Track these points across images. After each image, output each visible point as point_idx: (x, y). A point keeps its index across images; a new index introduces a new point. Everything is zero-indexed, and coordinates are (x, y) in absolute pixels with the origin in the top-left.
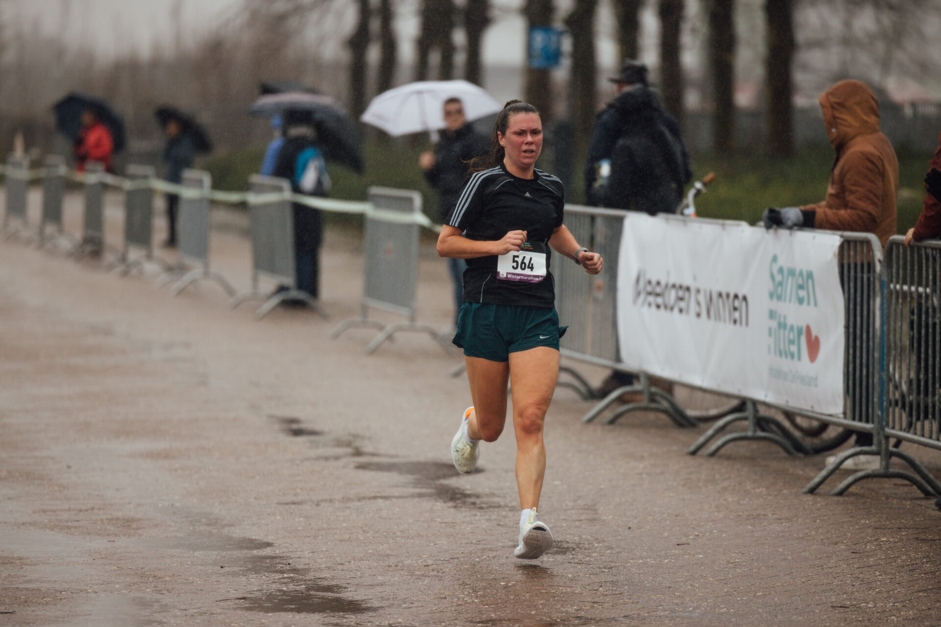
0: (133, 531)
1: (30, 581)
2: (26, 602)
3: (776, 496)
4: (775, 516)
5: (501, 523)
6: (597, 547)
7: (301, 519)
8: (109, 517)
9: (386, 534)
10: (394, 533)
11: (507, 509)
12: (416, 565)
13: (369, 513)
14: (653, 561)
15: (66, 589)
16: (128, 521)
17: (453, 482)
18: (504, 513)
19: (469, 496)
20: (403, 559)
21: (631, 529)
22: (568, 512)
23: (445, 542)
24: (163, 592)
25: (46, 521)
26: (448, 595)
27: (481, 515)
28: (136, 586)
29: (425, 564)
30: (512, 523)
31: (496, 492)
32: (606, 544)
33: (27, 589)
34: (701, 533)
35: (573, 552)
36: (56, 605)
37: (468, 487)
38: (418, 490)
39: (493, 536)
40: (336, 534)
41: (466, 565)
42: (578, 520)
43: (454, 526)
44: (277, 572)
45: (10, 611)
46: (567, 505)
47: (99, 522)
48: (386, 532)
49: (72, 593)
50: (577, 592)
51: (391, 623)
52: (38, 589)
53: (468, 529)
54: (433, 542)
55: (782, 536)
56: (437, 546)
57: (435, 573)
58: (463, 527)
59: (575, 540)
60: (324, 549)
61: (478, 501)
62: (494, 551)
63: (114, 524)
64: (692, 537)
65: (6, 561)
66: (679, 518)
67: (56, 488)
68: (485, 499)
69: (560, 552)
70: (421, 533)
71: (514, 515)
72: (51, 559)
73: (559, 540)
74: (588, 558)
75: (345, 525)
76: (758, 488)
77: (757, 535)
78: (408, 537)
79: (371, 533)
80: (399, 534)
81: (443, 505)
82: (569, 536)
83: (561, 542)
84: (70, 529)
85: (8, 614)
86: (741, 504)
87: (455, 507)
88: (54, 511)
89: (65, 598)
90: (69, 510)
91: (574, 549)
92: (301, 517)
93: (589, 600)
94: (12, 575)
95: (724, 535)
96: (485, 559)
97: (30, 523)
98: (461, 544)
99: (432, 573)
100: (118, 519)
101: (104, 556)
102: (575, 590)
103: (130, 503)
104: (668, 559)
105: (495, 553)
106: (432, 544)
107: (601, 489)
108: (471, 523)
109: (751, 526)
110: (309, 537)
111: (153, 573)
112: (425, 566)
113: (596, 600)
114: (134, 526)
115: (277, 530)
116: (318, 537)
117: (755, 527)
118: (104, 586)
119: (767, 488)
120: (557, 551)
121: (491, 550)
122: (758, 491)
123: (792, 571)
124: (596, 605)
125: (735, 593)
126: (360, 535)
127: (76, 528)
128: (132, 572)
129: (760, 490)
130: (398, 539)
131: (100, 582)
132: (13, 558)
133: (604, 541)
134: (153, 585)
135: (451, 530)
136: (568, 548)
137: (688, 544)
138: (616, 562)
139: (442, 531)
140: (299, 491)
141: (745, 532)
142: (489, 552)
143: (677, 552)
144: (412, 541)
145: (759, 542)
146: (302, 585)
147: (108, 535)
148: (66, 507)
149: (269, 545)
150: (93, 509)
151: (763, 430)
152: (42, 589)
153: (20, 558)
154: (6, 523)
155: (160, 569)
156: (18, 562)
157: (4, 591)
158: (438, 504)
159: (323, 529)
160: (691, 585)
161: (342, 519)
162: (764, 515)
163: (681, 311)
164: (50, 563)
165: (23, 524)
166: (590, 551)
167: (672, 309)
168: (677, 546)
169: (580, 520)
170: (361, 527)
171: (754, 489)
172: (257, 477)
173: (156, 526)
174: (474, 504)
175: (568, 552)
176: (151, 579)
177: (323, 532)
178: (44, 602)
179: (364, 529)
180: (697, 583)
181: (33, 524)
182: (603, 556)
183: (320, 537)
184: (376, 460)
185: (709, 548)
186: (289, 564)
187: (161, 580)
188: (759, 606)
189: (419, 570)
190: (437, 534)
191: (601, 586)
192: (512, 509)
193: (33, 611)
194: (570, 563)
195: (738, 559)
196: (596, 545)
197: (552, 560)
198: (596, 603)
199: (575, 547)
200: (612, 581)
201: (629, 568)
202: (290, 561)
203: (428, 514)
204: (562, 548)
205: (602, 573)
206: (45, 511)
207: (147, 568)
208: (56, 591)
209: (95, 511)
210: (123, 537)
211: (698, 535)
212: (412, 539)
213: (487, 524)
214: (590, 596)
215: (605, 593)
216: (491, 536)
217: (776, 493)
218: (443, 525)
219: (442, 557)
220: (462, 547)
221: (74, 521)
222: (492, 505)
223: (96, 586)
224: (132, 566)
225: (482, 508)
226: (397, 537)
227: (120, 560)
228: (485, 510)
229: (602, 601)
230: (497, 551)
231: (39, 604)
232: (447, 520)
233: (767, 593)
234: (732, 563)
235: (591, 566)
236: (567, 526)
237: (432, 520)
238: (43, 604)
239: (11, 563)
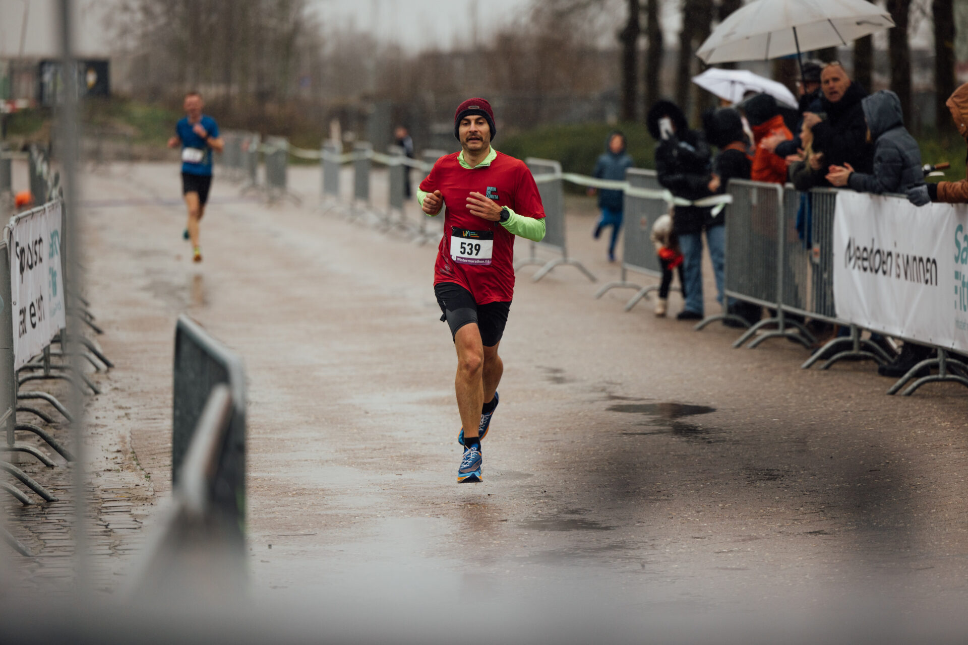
0: (417, 466)
1: (330, 508)
2: (326, 526)
3: (958, 428)
4: (954, 446)
5: (725, 455)
6: (802, 474)
7: (558, 454)
8: (399, 454)
9: (627, 465)
10: (634, 465)
11: (731, 443)
12: (650, 491)
13: (615, 448)
14: (848, 485)
15: (359, 515)
16: (414, 458)
17: (688, 420)
18: (728, 446)
19: (701, 432)
20: (640, 486)
21: (833, 458)
22: (782, 444)
23: (676, 472)
24: (439, 516)
25: (346, 458)
26: (675, 516)
27: (708, 449)
28: (417, 511)
29: (658, 490)
30: (733, 454)
31: (723, 428)
32: (810, 471)
33: (327, 515)
34: (890, 460)
35: (782, 479)
36: (350, 527)
37: (700, 424)
38: (657, 428)
39: (716, 467)
40: (586, 466)
41: (691, 490)
42: (789, 452)
43: (685, 458)
44: (533, 498)
45: (313, 533)
46: (782, 439)
47: (390, 459)
48: (628, 464)
49: (364, 518)
50: (781, 511)
51: (625, 539)
52: (337, 515)
53: (697, 460)
54: (666, 472)
55: (959, 463)
56: (669, 475)
57: (666, 498)
58: (692, 459)
59: (785, 468)
60: (575, 479)
61: (707, 436)
62: (716, 478)
63: (402, 460)
64: (883, 464)
65: (311, 492)
66: (874, 448)
67: (355, 431)
68: (713, 435)
69: (772, 479)
70: (657, 465)
71: (736, 447)
72: (348, 490)
73: (771, 468)
74: (794, 484)
75: (594, 458)
76: (944, 422)
77: (938, 462)
78: (646, 468)
79: (615, 465)
80: (638, 465)
81: (678, 439)
82: (780, 465)
83: (773, 470)
84: (365, 465)
85: (311, 536)
86: (927, 436)
87: (687, 442)
88: (353, 450)
89: (358, 522)
90: (365, 449)
91: (783, 476)
92: (557, 452)
93: (791, 518)
94: (315, 503)
95: (910, 462)
96: (708, 485)
97: (332, 461)
98: (690, 473)
99: (663, 498)
100: (405, 456)
101: (392, 487)
102: (780, 510)
103: (416, 443)
104: (861, 483)
105: (717, 480)
106: (665, 474)
107: (812, 425)
108: (699, 455)
109: (934, 455)
110: (564, 469)
111: (431, 501)
112: (658, 492)
113: (796, 518)
114: (419, 461)
115: (538, 464)
116: (571, 468)
117: (937, 455)
118: (390, 512)
119: (951, 422)
120: (769, 478)
121: (714, 478)
122: (943, 424)
123: (963, 491)
124: (796, 522)
125: (913, 510)
126: (606, 467)
127: (370, 463)
128: (415, 500)
129: (946, 423)
130: (637, 469)
131: (388, 508)
132: (317, 489)
133: (809, 469)
134: (431, 510)
135: (683, 461)
136: (778, 475)
137: (879, 470)
138: (816, 486)
139: (674, 462)
140: (558, 430)
141: (928, 459)
142: (712, 479)
143: (869, 477)
144: (649, 471)
145: (938, 468)
146: (554, 508)
147: (397, 470)
148: (363, 446)
149: (529, 475)
150: (385, 447)
151: (953, 373)
152: (339, 515)
153: (323, 490)
154: (312, 460)
155: (438, 498)
156: (321, 493)
157: (308, 517)
158: (674, 439)
159: (576, 462)
160: (877, 505)
161: (592, 453)
162: (946, 445)
163: (884, 273)
164: (347, 494)
165: (327, 461)
166: (796, 478)
167: (877, 271)
168: (870, 472)
169: (791, 452)
170: (607, 460)
171: (940, 423)
172: (524, 419)
173: (437, 461)
174: (703, 439)
175: (778, 479)
176: (430, 506)
177: (575, 465)
178: (341, 526)
179: (610, 461)
180: (882, 503)
181: (335, 461)
182: (806, 481)
183: (573, 469)
184: (624, 403)
185: (896, 473)
186: (545, 492)
187: (438, 506)
188: (931, 521)
189: (652, 495)
190: (671, 465)
191: (802, 506)
192: (735, 443)
193: (331, 533)
194: (779, 487)
195: (919, 482)
196: (802, 472)
197: (763, 485)
198: (796, 520)
199: (784, 474)
200: (812, 503)
201: (827, 491)
202: (546, 489)
203: (664, 448)
204: (773, 475)
205: (804, 496)
206: (345, 451)
207: (427, 496)
208: (351, 516)
209: (387, 450)
210: (409, 471)
211: (888, 463)
212: (649, 469)
213: (713, 456)
214: (792, 514)
215: (805, 512)
216: (715, 466)
217: (958, 426)
218: (676, 457)
219: (672, 484)
220: (690, 475)
221: (369, 458)
222: (719, 439)
223: (384, 512)
224: (415, 495)
225: (710, 442)
226: (637, 468)
227: (405, 490)
228: (712, 444)
229: (801, 519)
230: (719, 478)
231: (337, 527)
232: (679, 453)
233: (940, 510)
234: (914, 485)
235: (795, 490)
236: (780, 456)
237: (667, 453)
238: (340, 527)
239: (315, 494)
